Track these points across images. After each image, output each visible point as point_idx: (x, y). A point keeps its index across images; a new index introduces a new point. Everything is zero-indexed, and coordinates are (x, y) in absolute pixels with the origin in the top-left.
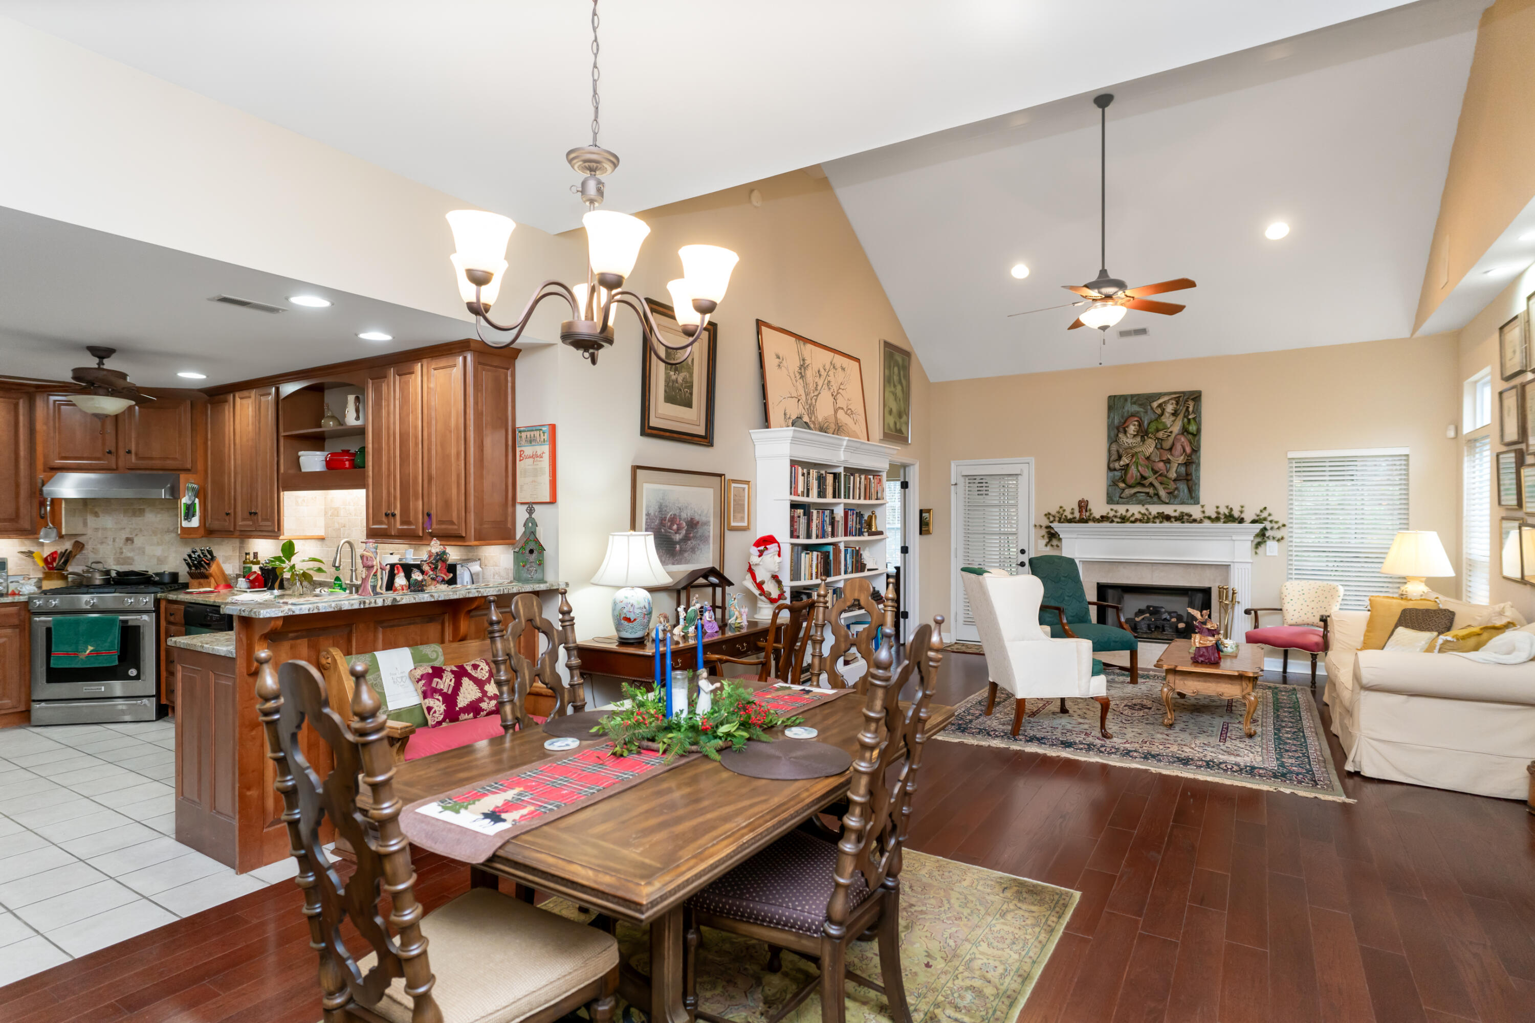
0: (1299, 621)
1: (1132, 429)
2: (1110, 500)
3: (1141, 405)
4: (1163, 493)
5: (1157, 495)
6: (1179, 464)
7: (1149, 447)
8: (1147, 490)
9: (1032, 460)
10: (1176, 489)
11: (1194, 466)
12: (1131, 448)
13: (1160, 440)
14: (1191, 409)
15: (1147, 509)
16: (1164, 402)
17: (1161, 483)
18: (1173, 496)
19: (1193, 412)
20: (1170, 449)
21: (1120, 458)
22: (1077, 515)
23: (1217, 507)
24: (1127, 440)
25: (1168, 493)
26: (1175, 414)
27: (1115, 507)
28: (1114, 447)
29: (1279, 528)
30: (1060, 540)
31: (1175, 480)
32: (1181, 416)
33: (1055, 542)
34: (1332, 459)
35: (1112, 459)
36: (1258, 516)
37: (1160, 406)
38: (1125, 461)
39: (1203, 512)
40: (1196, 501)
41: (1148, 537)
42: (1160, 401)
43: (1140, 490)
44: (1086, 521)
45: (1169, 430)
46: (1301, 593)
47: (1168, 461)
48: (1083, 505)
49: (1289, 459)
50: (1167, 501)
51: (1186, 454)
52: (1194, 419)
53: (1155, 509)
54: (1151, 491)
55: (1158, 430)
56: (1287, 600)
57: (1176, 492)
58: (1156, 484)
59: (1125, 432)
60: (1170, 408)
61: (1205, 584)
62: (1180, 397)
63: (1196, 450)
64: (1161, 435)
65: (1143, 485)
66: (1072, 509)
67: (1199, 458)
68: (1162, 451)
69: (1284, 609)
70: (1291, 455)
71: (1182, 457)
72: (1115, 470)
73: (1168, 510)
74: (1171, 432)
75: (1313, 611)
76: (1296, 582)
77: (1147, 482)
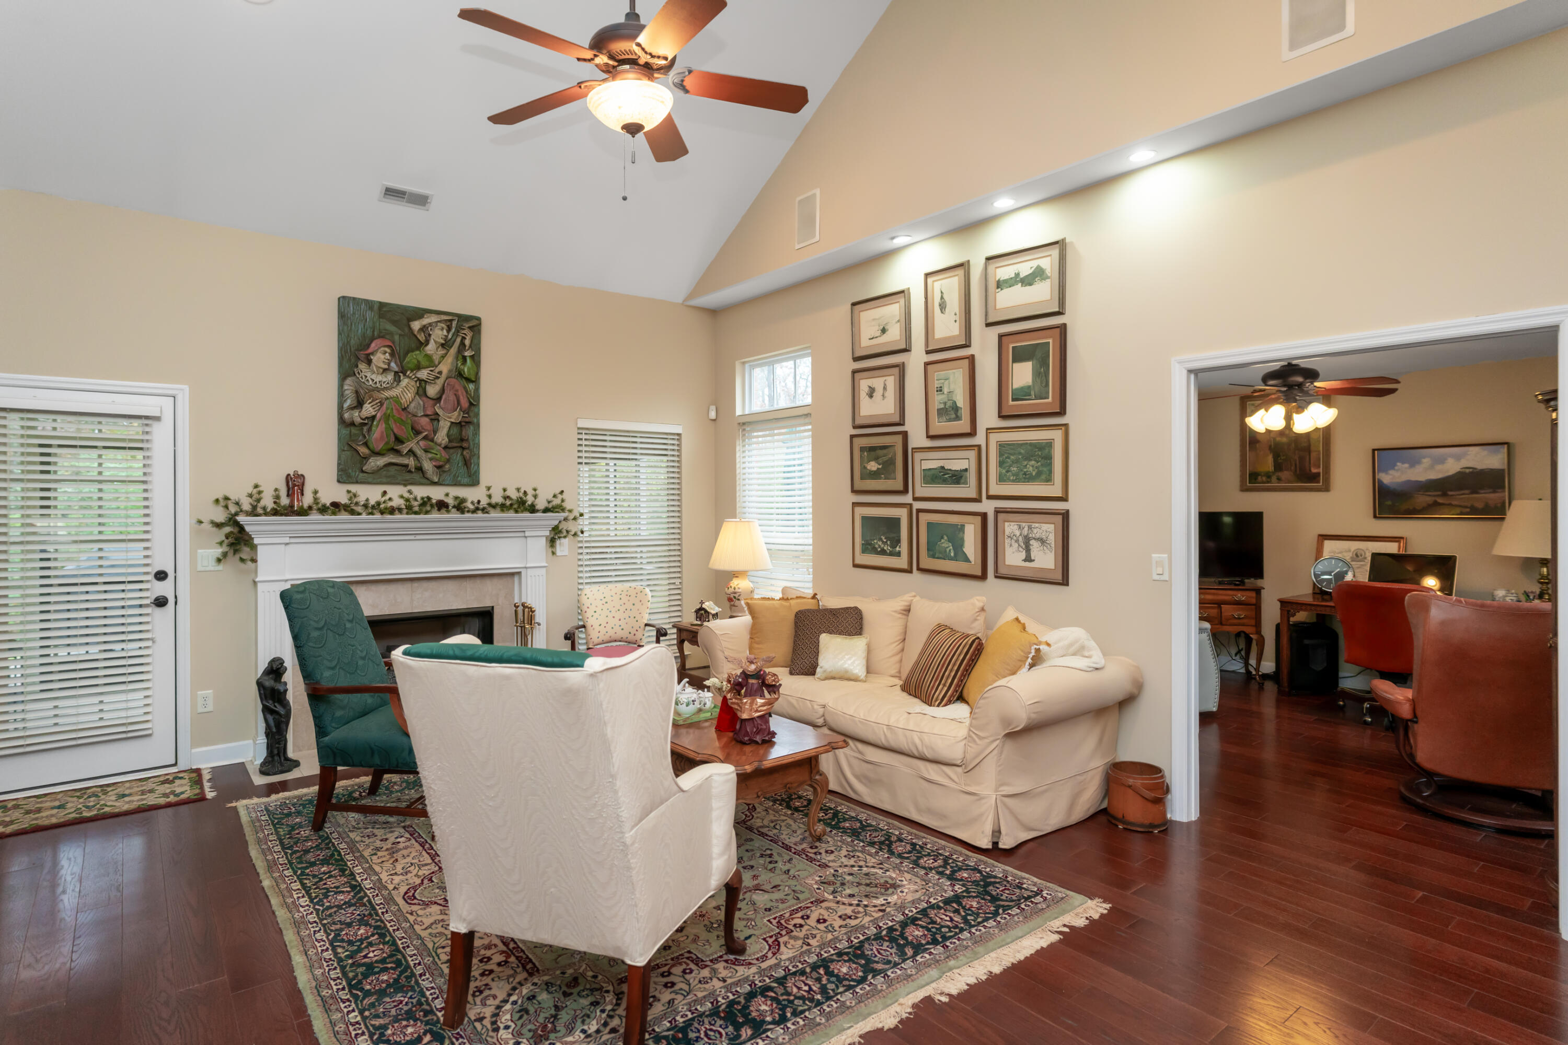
0: (606, 638)
1: (380, 358)
2: (344, 476)
3: (395, 323)
4: (428, 466)
5: (420, 469)
6: (452, 423)
7: (405, 391)
8: (405, 461)
9: (183, 392)
10: (448, 461)
11: (472, 428)
12: (378, 390)
13: (422, 383)
14: (467, 342)
15: (410, 492)
16: (430, 324)
17: (426, 451)
18: (444, 475)
19: (470, 347)
20: (438, 399)
21: (360, 404)
22: (285, 501)
23: (505, 490)
24: (372, 376)
25: (435, 466)
26: (446, 345)
27: (354, 488)
28: (349, 385)
29: (575, 519)
30: (254, 547)
31: (446, 448)
32: (453, 350)
33: (245, 552)
34: (615, 433)
35: (346, 405)
36: (549, 502)
37: (423, 329)
38: (368, 409)
39: (490, 496)
40: (474, 481)
41: (412, 537)
42: (426, 321)
43: (393, 461)
44: (303, 512)
45: (437, 370)
46: (604, 602)
47: (435, 418)
48: (295, 483)
49: (579, 428)
50: (436, 480)
51: (461, 409)
52: (472, 357)
53: (421, 492)
54: (411, 462)
55: (418, 367)
56: (590, 613)
57: (447, 466)
58: (419, 452)
59: (369, 362)
60: (438, 334)
61: (485, 603)
62: (451, 321)
63: (474, 404)
64: (423, 374)
65: (398, 452)
66: (276, 490)
67: (477, 415)
68: (425, 399)
69: (588, 625)
70: (582, 423)
71: (456, 413)
72: (352, 424)
73: (436, 493)
74: (440, 373)
75: (620, 623)
76: (595, 588)
77: (405, 449)
